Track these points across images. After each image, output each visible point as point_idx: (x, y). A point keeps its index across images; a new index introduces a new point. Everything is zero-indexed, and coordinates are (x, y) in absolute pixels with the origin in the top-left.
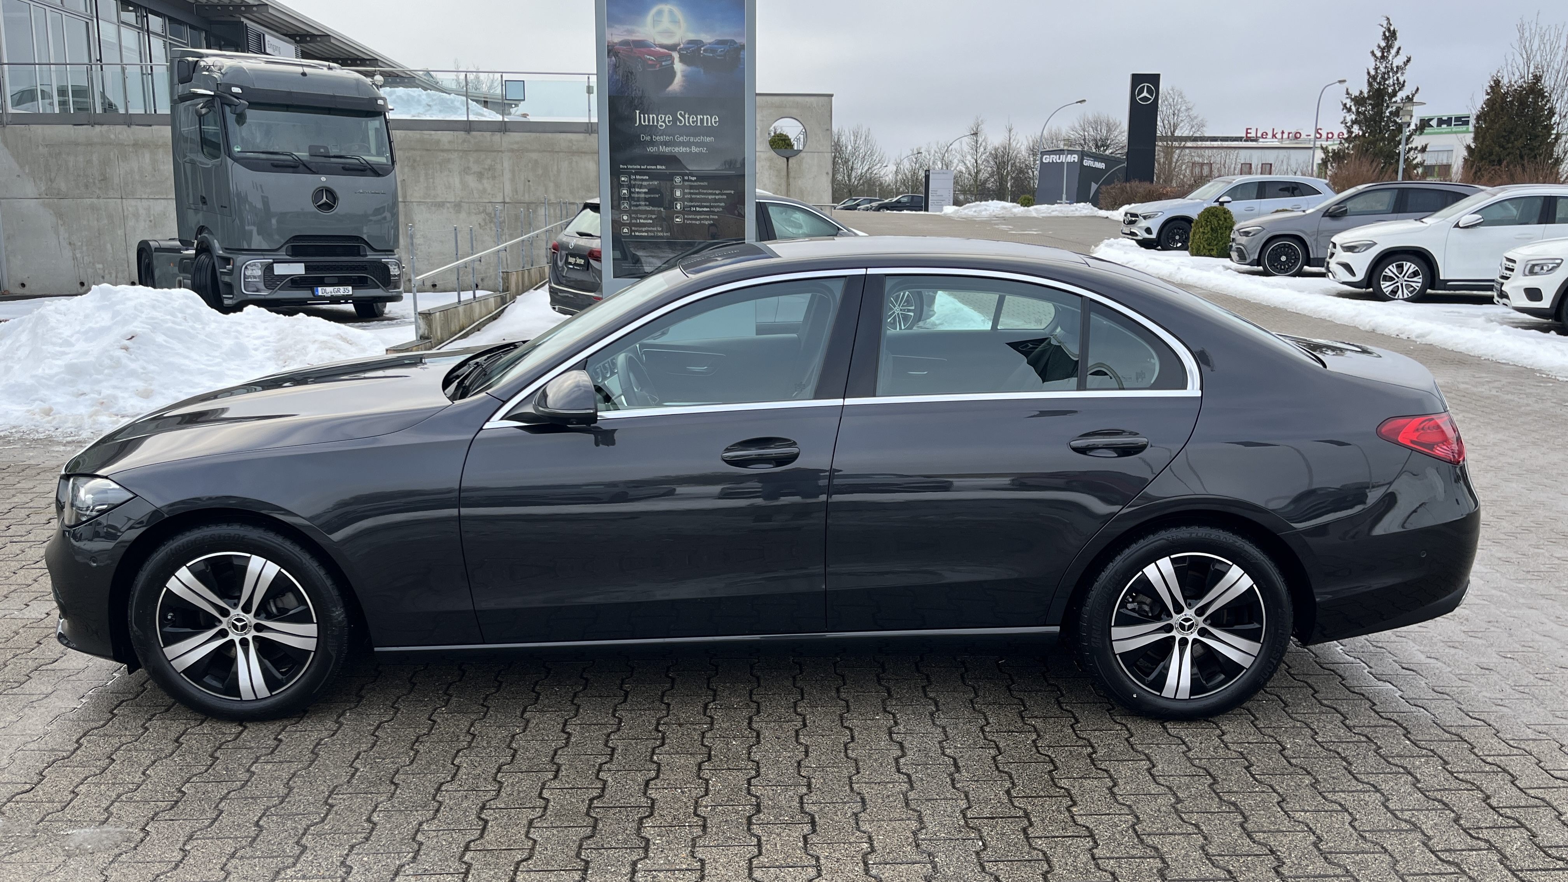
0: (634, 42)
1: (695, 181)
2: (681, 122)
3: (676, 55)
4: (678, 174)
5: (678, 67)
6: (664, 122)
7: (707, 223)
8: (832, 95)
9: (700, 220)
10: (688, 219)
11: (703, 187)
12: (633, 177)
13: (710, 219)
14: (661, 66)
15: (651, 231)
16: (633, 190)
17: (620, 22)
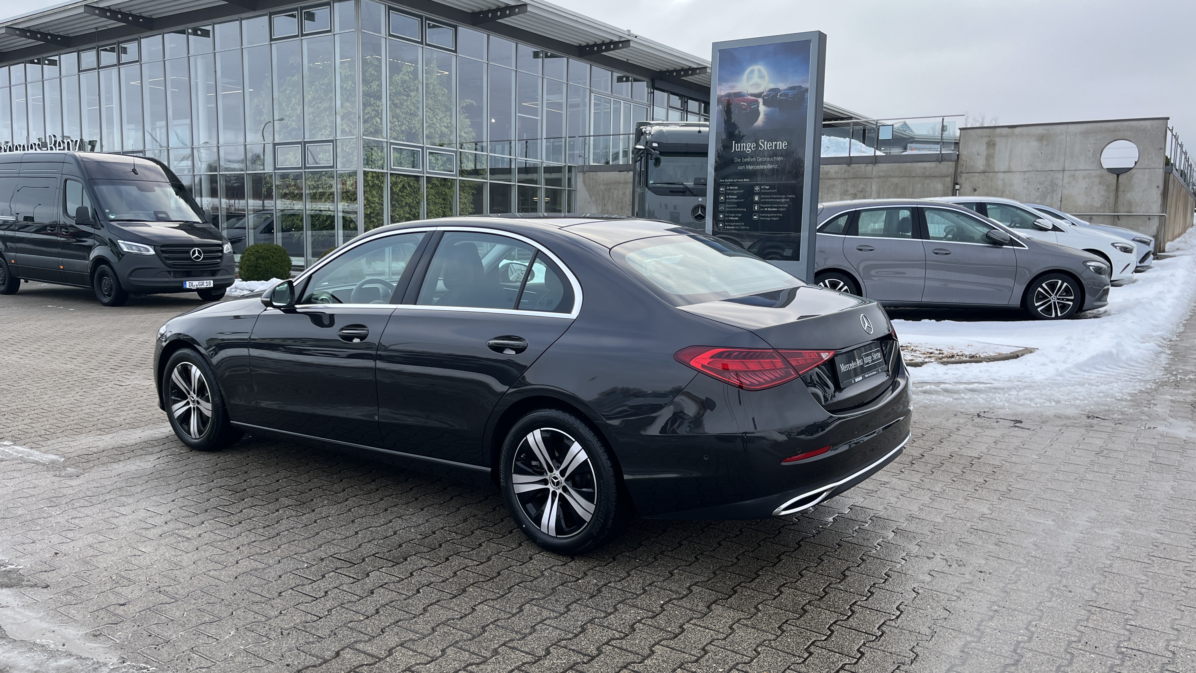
0: (734, 93)
1: (768, 189)
2: (761, 147)
3: (761, 100)
4: (757, 185)
5: (762, 108)
6: (750, 148)
7: (775, 219)
8: (1168, 119)
9: (771, 217)
10: (762, 217)
11: (774, 194)
12: (728, 188)
13: (777, 217)
14: (751, 109)
15: (737, 226)
16: (727, 197)
17: (726, 81)
